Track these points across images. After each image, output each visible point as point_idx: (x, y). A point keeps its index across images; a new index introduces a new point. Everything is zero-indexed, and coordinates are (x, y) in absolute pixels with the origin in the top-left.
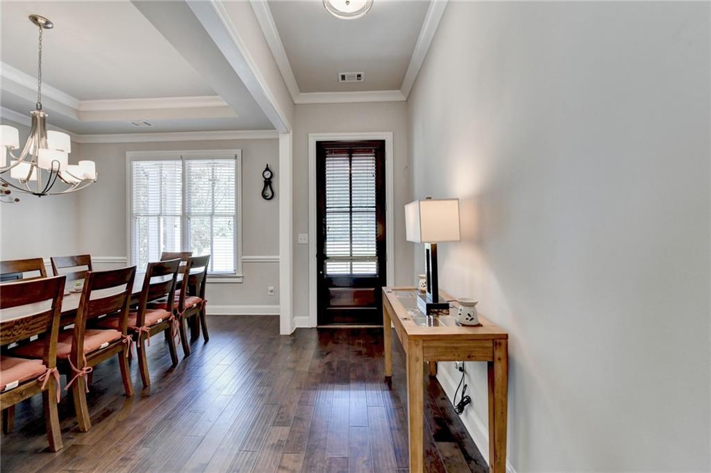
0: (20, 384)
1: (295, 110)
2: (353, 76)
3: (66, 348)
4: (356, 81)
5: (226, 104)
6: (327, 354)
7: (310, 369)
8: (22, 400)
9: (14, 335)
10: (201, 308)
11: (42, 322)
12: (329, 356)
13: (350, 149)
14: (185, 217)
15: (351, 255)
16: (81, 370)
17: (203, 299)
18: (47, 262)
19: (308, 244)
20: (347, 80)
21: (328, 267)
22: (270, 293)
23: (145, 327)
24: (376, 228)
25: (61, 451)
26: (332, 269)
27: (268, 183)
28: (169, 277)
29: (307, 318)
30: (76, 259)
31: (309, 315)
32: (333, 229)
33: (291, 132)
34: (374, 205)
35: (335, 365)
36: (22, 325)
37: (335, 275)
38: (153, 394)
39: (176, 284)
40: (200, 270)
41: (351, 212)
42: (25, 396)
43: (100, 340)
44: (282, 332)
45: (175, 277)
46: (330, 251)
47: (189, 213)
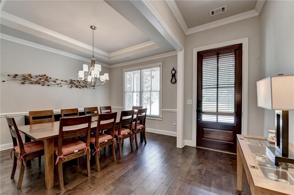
0: (78, 151)
1: (185, 39)
2: (219, 10)
3: (94, 140)
4: (221, 12)
5: (154, 43)
6: (200, 164)
7: (188, 171)
8: (79, 157)
9: (76, 135)
10: (143, 130)
11: (85, 131)
12: (200, 166)
13: (217, 53)
14: (141, 92)
15: (217, 111)
16: (98, 149)
17: (145, 126)
18: (99, 108)
19: (192, 105)
20: (215, 14)
21: (203, 117)
22: (174, 126)
23: (120, 136)
24: (235, 96)
25: (90, 177)
26: (205, 118)
27: (174, 76)
28: (130, 117)
29: (191, 141)
30: (107, 107)
31: (192, 140)
32: (206, 97)
33: (183, 50)
34: (234, 83)
35: (203, 172)
36: (78, 131)
37: (207, 122)
38: (122, 163)
39: (133, 119)
40: (144, 114)
41: (218, 88)
42: (80, 155)
43: (105, 139)
44: (178, 146)
45: (133, 117)
46: (204, 109)
47: (143, 91)
